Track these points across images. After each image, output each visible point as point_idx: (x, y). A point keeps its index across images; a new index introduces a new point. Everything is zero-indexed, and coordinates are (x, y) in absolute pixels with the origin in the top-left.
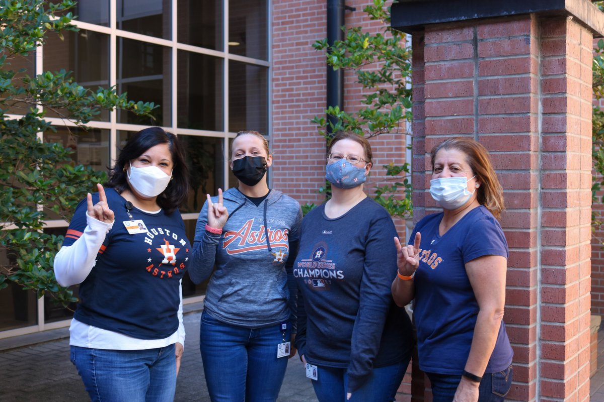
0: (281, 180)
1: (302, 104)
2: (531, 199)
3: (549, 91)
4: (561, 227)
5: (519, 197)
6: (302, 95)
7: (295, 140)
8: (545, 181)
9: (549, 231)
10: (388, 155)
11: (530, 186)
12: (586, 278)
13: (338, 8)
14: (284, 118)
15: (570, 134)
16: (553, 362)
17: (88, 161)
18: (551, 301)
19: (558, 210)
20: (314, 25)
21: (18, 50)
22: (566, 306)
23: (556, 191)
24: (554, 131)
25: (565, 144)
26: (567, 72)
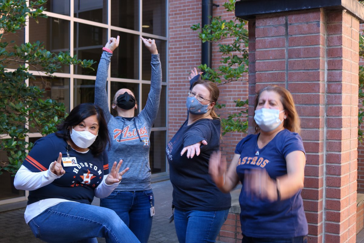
0: (173, 109)
1: (186, 63)
2: (320, 122)
3: (332, 56)
4: (338, 140)
5: (313, 121)
6: (186, 58)
7: (182, 85)
8: (329, 111)
9: (331, 142)
10: (238, 95)
11: (319, 115)
12: (354, 171)
13: (208, 5)
14: (176, 72)
15: (344, 82)
16: (333, 223)
17: (57, 97)
18: (332, 185)
19: (337, 129)
20: (194, 15)
21: (10, 29)
22: (341, 188)
23: (335, 117)
24: (334, 81)
25: (341, 89)
26: (343, 44)
